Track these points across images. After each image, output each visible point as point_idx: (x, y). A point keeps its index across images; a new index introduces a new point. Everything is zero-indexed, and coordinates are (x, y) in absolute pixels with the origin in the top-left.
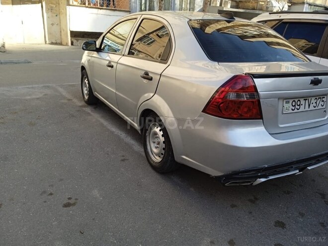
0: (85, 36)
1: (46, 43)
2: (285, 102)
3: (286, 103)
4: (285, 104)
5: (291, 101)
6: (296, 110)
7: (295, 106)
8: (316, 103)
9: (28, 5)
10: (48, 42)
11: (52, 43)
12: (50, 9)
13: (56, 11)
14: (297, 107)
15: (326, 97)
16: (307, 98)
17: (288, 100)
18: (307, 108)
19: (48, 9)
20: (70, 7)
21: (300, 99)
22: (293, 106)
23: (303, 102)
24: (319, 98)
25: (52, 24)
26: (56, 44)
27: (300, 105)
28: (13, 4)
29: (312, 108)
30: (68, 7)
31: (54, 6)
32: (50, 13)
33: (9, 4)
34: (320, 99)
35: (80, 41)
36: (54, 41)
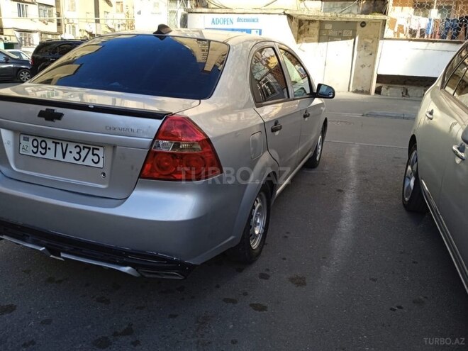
0: (409, 82)
1: (349, 91)
2: (22, 138)
3: (24, 140)
4: (22, 141)
5: (31, 139)
6: (39, 155)
7: (37, 147)
8: (79, 153)
9: (337, 42)
10: (351, 90)
11: (357, 92)
12: (364, 45)
13: (372, 47)
14: (40, 149)
15: (101, 149)
16: (60, 142)
17: (27, 136)
18: (59, 157)
19: (360, 46)
20: (385, 41)
21: (46, 140)
22: (35, 147)
23: (50, 145)
24: (84, 148)
25: (363, 66)
26: (362, 92)
27: (45, 148)
28: (319, 42)
29: (69, 158)
30: (381, 42)
31: (370, 41)
32: (362, 51)
33: (314, 42)
34: (86, 150)
35: (391, 89)
36: (360, 89)
